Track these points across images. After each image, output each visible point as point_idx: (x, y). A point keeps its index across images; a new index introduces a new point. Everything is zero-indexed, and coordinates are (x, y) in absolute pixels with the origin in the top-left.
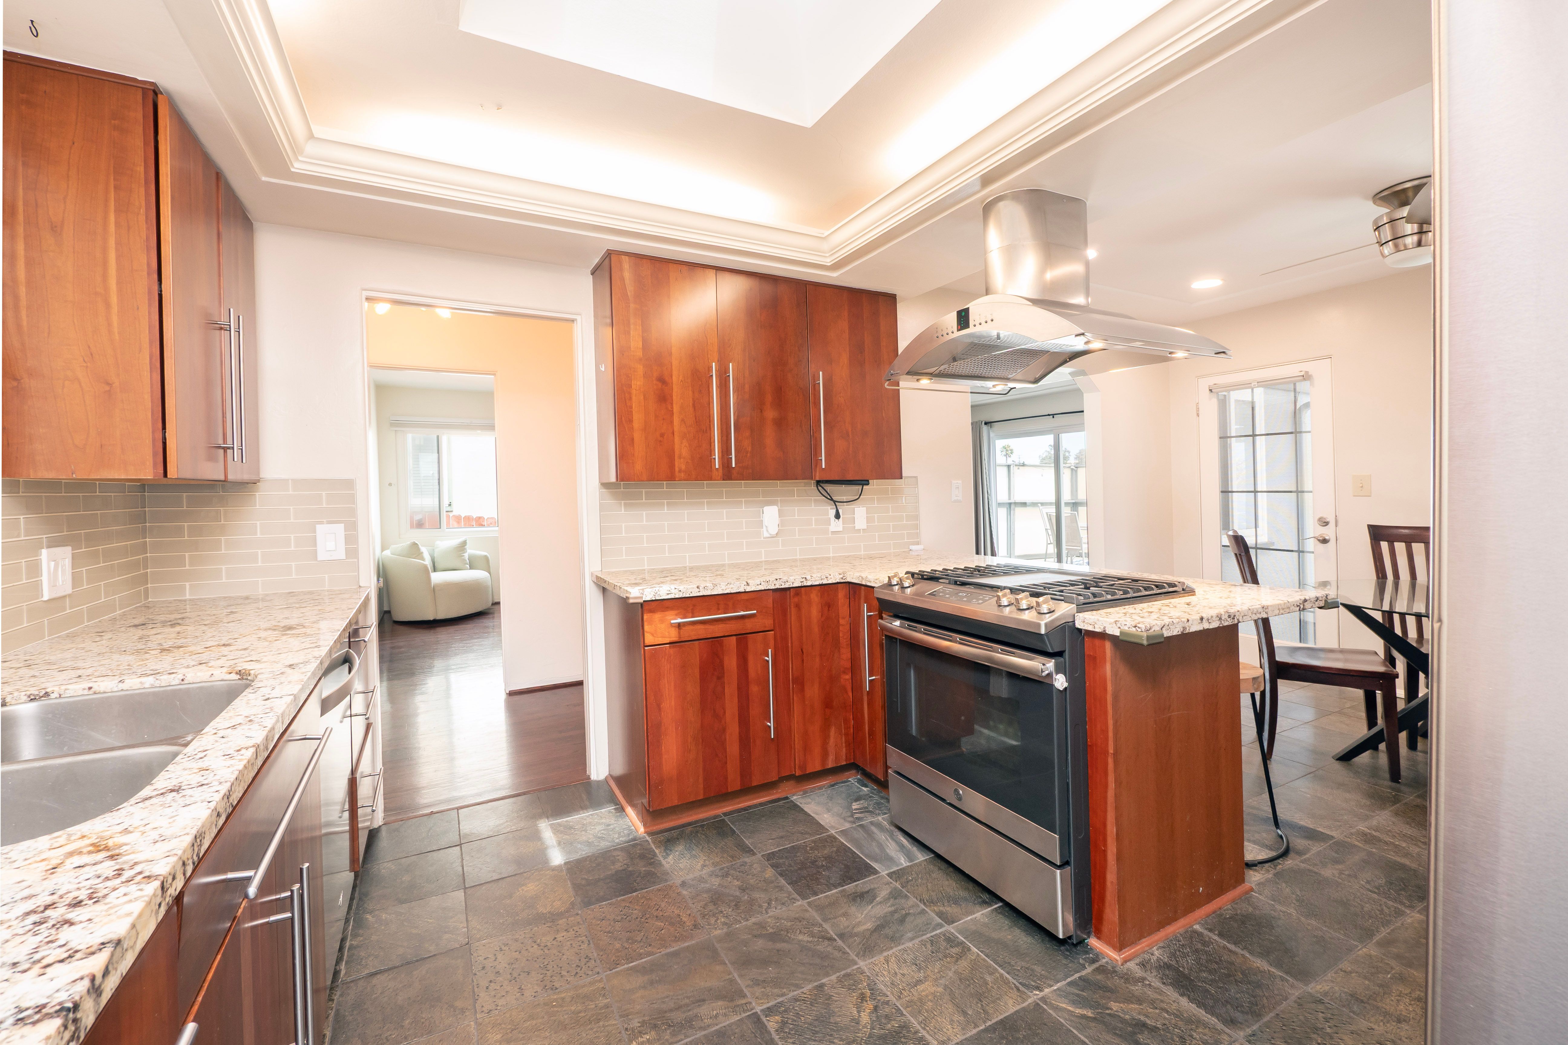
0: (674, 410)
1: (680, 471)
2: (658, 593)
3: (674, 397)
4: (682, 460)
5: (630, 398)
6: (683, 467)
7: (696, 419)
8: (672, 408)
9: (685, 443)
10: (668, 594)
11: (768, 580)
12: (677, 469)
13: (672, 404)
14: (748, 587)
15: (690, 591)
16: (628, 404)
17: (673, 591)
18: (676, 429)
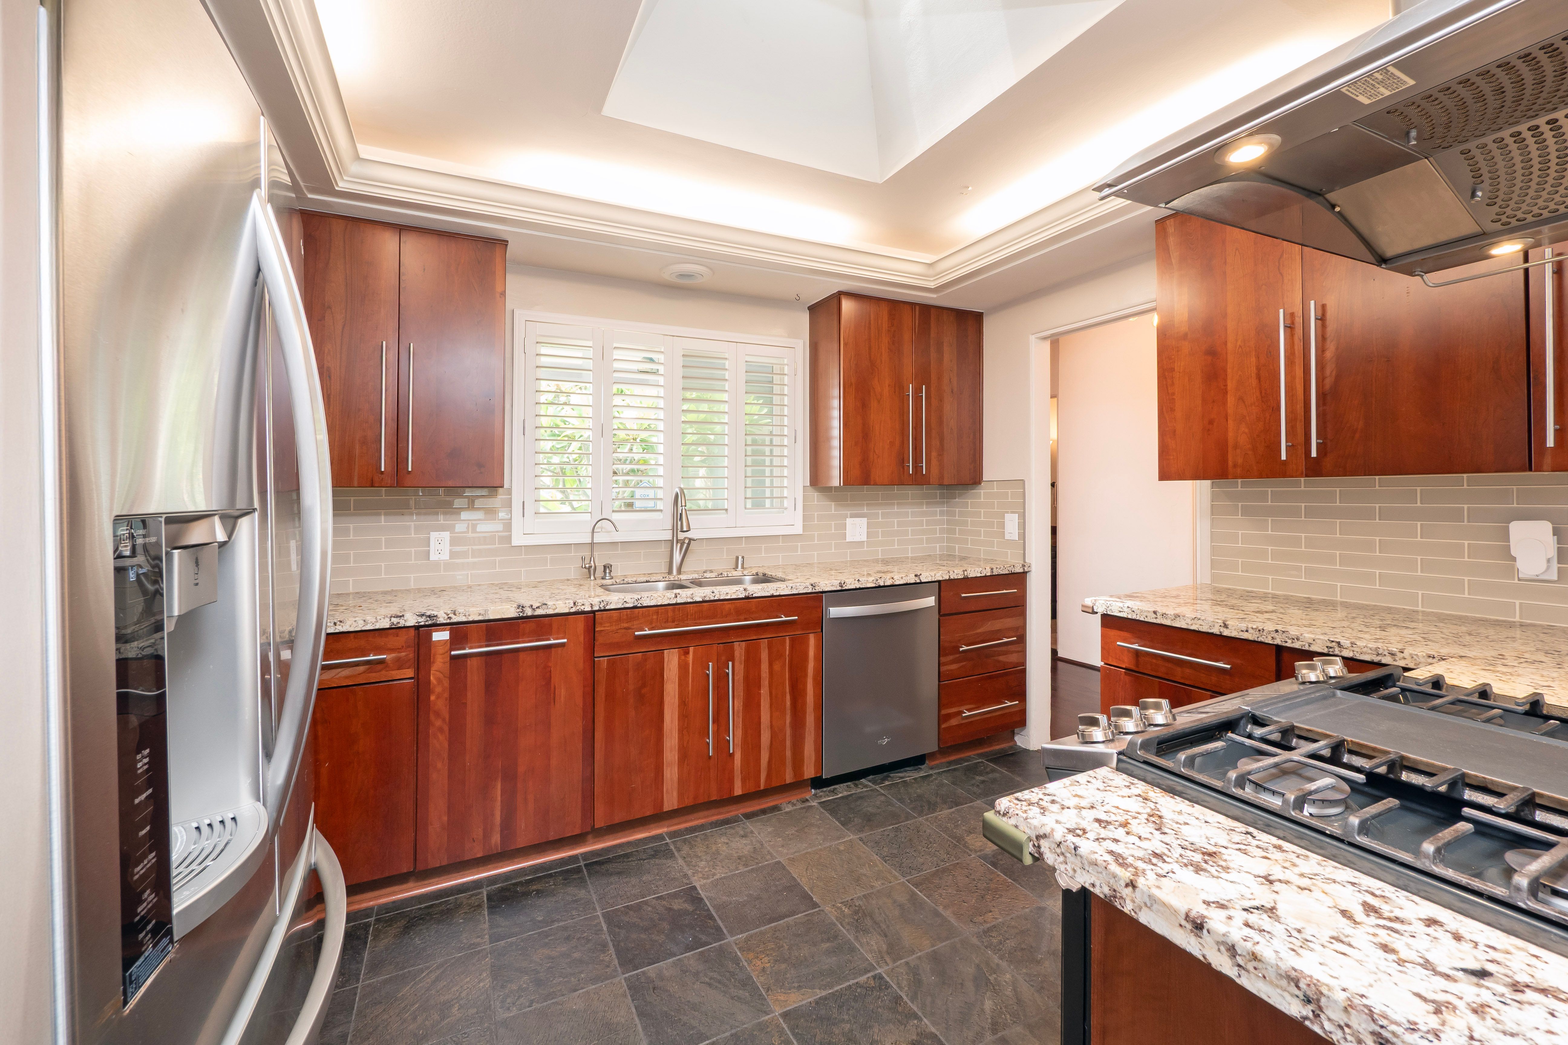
0: (1229, 388)
1: (1235, 466)
2: (1110, 608)
3: (1229, 371)
4: (1238, 451)
5: (1173, 384)
6: (1240, 461)
7: (1261, 393)
8: (1226, 386)
9: (1244, 428)
10: (1120, 611)
11: (1260, 628)
12: (1230, 463)
13: (1225, 380)
14: (1225, 629)
15: (1145, 614)
16: (1169, 391)
17: (1126, 609)
18: (1230, 411)
